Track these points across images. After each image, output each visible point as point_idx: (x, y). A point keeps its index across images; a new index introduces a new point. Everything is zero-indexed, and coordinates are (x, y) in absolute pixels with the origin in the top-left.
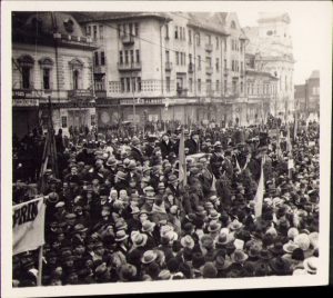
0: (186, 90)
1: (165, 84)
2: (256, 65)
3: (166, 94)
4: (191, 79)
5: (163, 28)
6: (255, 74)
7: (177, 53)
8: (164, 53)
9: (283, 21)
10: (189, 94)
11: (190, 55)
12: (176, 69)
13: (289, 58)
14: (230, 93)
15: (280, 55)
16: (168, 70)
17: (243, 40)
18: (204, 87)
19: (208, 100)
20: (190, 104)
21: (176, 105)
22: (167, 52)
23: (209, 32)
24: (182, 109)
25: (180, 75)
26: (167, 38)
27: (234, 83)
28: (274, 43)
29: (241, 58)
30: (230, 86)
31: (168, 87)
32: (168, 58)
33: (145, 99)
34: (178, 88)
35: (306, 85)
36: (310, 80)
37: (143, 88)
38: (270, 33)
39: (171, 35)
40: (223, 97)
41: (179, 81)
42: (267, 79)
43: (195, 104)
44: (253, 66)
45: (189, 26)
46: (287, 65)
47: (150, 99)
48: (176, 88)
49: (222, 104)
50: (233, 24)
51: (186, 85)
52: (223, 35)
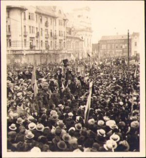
0: (35, 47)
1: (23, 43)
2: (72, 33)
3: (24, 48)
4: (37, 41)
5: (23, 14)
6: (71, 38)
7: (30, 27)
8: (23, 27)
9: (86, 10)
10: (36, 49)
11: (37, 28)
12: (29, 35)
13: (89, 30)
14: (58, 48)
15: (85, 28)
16: (25, 36)
17: (65, 20)
18: (44, 45)
19: (46, 52)
20: (37, 54)
21: (29, 54)
22: (25, 26)
23: (47, 16)
24: (33, 56)
25: (32, 38)
26: (25, 19)
27: (60, 42)
28: (81, 22)
29: (64, 29)
30: (58, 44)
31: (25, 45)
32: (25, 30)
33: (13, 51)
34: (31, 45)
35: (99, 44)
36: (101, 41)
37: (12, 45)
38: (79, 16)
39: (27, 17)
40: (54, 50)
41: (31, 41)
42: (78, 40)
43: (39, 54)
44: (70, 34)
45: (36, 13)
46: (88, 33)
47: (16, 51)
48: (29, 45)
49: (54, 54)
50: (60, 12)
51: (35, 44)
52: (54, 18)
